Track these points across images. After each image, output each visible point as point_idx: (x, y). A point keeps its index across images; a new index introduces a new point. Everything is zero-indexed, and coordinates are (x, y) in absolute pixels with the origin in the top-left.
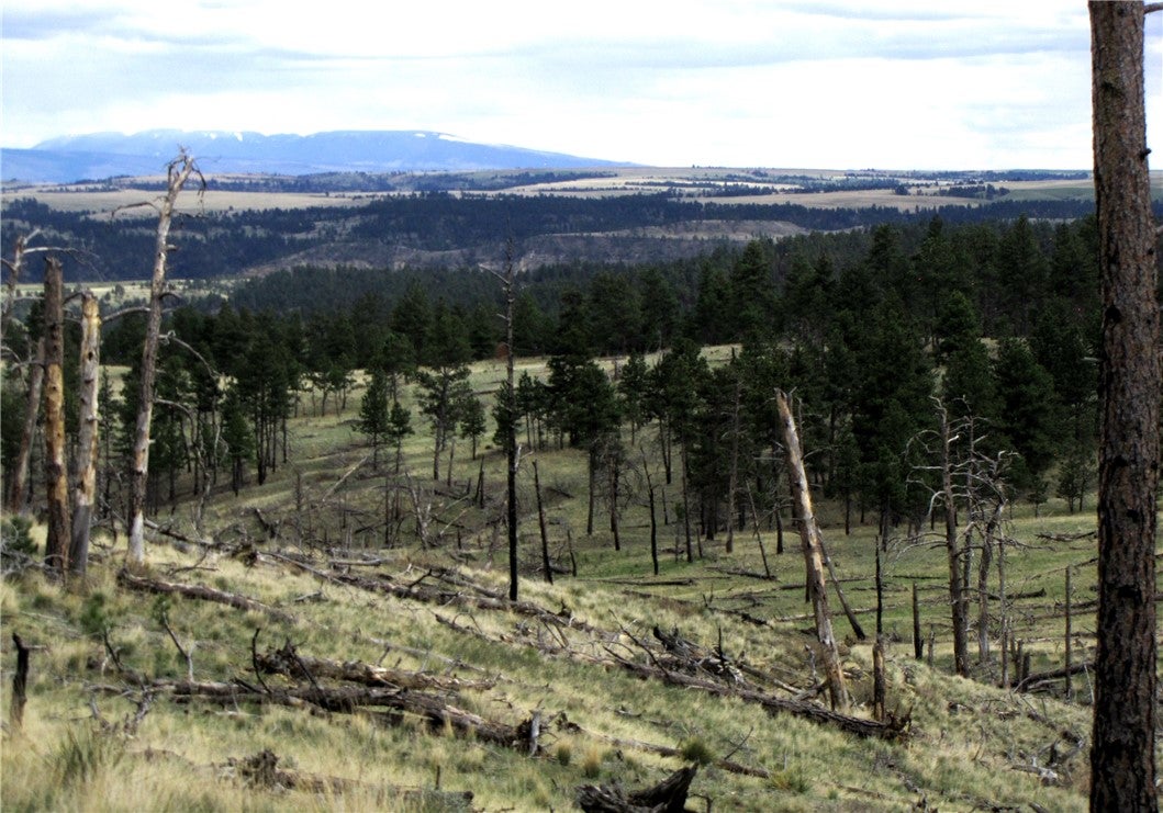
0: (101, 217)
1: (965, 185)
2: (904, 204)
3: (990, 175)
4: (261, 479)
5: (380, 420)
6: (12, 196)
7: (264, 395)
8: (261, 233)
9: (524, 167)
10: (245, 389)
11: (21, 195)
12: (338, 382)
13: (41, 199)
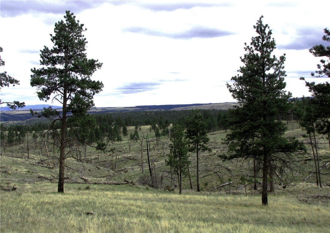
0: (12, 114)
1: (103, 109)
2: (97, 111)
3: (106, 108)
4: (22, 143)
5: (35, 137)
6: (2, 112)
7: (23, 134)
8: (29, 115)
9: (58, 108)
10: (21, 133)
11: (3, 112)
12: (31, 132)
13: (5, 113)
